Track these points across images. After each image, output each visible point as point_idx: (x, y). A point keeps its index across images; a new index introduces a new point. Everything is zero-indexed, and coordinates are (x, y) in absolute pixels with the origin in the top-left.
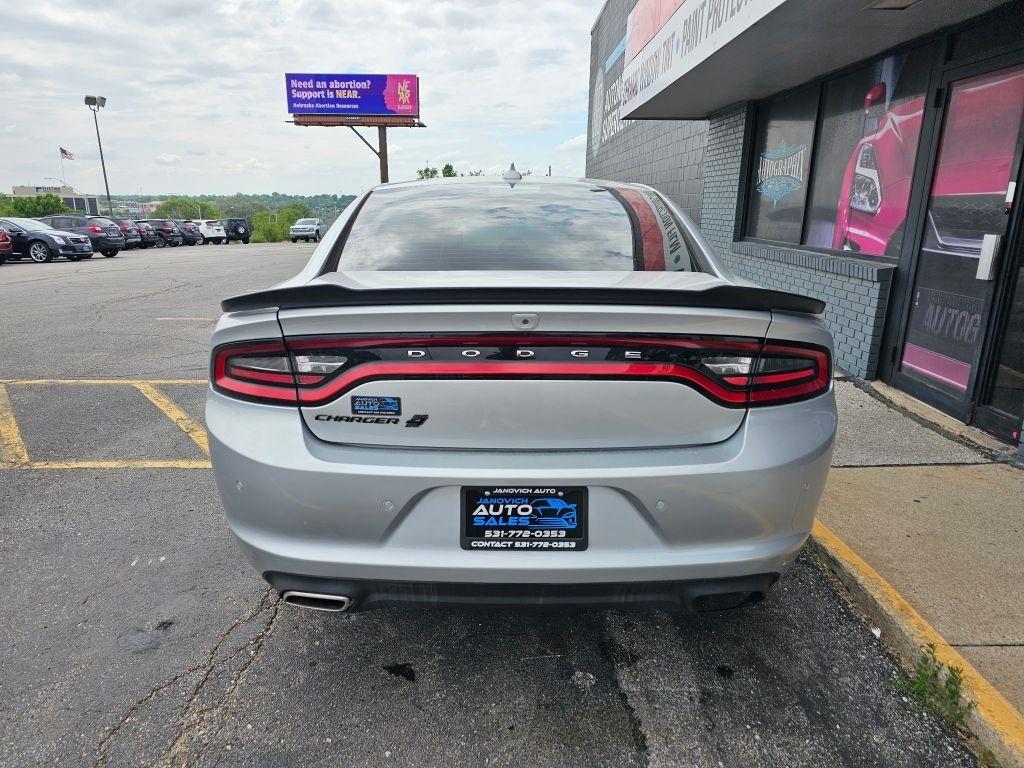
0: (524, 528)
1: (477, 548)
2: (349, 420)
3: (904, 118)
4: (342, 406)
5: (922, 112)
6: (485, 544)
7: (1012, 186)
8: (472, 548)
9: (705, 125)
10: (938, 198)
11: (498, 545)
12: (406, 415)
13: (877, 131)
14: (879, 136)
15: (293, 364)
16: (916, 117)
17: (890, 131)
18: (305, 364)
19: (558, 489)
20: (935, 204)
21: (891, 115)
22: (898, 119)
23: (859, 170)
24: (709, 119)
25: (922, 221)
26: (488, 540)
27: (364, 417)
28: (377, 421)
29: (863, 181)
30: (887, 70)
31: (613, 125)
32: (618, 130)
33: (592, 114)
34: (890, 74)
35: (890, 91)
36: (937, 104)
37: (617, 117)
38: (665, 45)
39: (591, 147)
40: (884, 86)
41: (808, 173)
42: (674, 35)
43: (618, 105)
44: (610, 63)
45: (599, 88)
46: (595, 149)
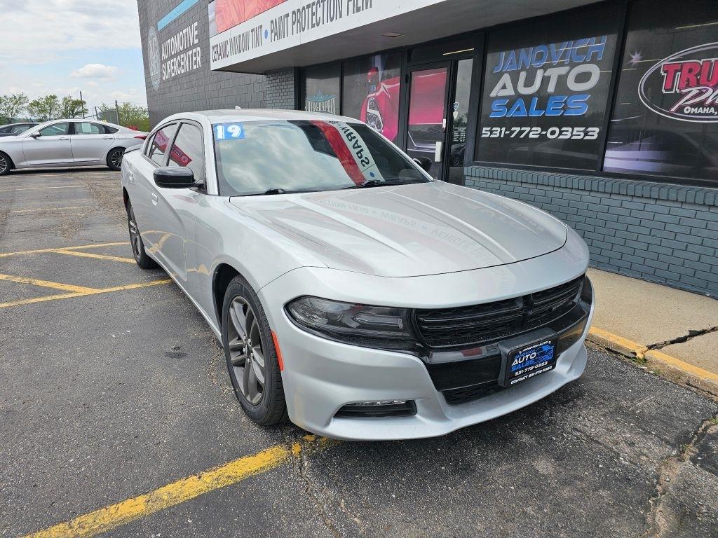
3: (390, 86)
5: (399, 84)
7: (445, 120)
9: (262, 78)
10: (412, 126)
13: (376, 92)
14: (378, 94)
16: (395, 87)
17: (383, 92)
20: (410, 129)
21: (383, 84)
22: (387, 87)
23: (368, 110)
24: (265, 74)
25: (405, 137)
29: (372, 116)
30: (378, 61)
31: (173, 69)
32: (179, 73)
33: (147, 58)
34: (380, 63)
35: (380, 73)
36: (406, 82)
37: (177, 64)
38: (252, 31)
39: (151, 82)
40: (377, 70)
41: (338, 111)
42: (261, 27)
43: (176, 55)
44: (162, 24)
45: (153, 41)
46: (156, 84)
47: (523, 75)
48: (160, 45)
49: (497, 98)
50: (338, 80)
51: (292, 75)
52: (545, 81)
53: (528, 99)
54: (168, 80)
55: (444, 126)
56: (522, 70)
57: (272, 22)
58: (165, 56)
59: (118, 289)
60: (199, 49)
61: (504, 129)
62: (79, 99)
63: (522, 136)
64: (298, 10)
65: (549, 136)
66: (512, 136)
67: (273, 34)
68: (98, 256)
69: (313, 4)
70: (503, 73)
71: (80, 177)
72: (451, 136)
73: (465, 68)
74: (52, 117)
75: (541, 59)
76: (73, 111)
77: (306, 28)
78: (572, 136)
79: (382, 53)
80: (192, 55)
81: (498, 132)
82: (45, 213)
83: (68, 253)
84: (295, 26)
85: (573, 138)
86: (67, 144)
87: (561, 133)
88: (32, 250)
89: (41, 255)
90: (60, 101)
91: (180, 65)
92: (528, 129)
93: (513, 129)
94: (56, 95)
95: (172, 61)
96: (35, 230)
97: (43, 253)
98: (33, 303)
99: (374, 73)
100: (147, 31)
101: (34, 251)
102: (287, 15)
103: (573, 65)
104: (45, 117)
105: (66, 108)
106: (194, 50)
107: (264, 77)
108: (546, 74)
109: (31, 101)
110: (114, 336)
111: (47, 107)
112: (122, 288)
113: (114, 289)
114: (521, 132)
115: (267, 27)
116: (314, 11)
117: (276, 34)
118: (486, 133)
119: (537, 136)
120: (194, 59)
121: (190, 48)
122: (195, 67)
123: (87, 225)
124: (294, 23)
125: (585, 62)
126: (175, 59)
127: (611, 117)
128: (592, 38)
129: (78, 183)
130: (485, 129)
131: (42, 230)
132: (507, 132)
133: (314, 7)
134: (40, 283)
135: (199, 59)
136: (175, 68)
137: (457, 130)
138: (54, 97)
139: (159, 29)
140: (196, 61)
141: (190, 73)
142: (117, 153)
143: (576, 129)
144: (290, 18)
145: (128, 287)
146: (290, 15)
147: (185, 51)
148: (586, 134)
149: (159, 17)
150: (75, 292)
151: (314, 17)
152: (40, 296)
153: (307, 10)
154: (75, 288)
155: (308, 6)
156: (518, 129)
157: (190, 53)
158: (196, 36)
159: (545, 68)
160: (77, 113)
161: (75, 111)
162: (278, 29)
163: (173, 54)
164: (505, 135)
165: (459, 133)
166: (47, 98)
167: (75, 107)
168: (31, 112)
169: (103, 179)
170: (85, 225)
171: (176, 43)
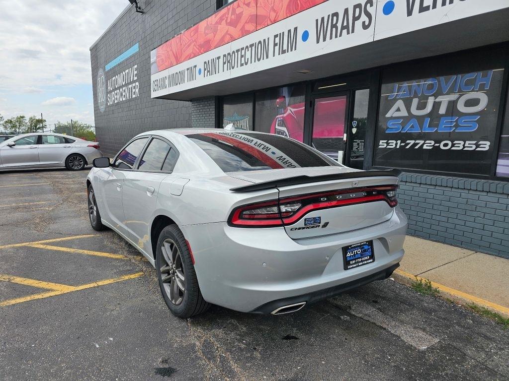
0: (359, 258)
1: (350, 269)
2: (303, 228)
3: (296, 110)
4: (301, 223)
5: (304, 108)
6: (351, 266)
7: (345, 135)
8: (348, 269)
9: (188, 103)
10: (316, 138)
11: (355, 266)
12: (322, 223)
15: (279, 209)
16: (301, 110)
17: (290, 114)
18: (283, 209)
19: (366, 242)
20: (314, 141)
21: (289, 108)
22: (293, 110)
23: (277, 127)
24: (191, 101)
26: (352, 264)
27: (308, 226)
28: (313, 227)
29: (280, 132)
30: (285, 91)
31: (116, 97)
32: (121, 100)
33: (96, 90)
34: (287, 93)
35: (287, 99)
36: (311, 106)
37: (120, 94)
38: (188, 69)
39: (98, 107)
40: (284, 97)
41: (252, 128)
42: (195, 66)
43: (119, 88)
44: (109, 67)
45: (101, 78)
46: (102, 108)
47: (415, 102)
48: (107, 81)
49: (392, 118)
50: (250, 105)
51: (214, 101)
52: (437, 105)
53: (420, 119)
54: (112, 105)
55: (345, 139)
56: (415, 97)
57: (205, 63)
58: (110, 88)
59: (92, 285)
60: (137, 84)
61: (399, 142)
62: (41, 118)
63: (417, 147)
64: (229, 54)
65: (442, 147)
66: (408, 147)
67: (206, 72)
68: (68, 250)
69: (242, 49)
70: (398, 100)
71: (45, 176)
72: (351, 147)
73: (362, 96)
74: (20, 130)
75: (432, 89)
76: (36, 127)
77: (236, 66)
78: (464, 147)
79: (289, 86)
80: (132, 88)
81: (393, 144)
82: (19, 208)
83: (42, 246)
84: (225, 66)
85: (466, 149)
86: (35, 152)
87: (453, 145)
88: (10, 244)
89: (18, 249)
90: (27, 120)
91: (122, 95)
92: (422, 142)
93: (408, 142)
94: (24, 115)
95: (116, 92)
96: (12, 224)
97: (20, 247)
98: (13, 305)
99: (283, 99)
100: (97, 72)
101: (12, 245)
102: (219, 58)
103: (461, 93)
104: (15, 131)
105: (31, 124)
106: (134, 85)
107: (190, 103)
108: (437, 100)
109: (5, 120)
110: (97, 346)
111: (17, 124)
112: (96, 285)
113: (88, 286)
114: (415, 144)
115: (201, 66)
116: (243, 53)
117: (208, 71)
118: (382, 144)
119: (431, 148)
120: (134, 90)
121: (131, 83)
122: (134, 96)
123: (55, 219)
124: (224, 63)
125: (473, 91)
126: (118, 91)
127: (501, 133)
128: (479, 73)
129: (43, 181)
130: (381, 141)
131: (17, 224)
132: (403, 144)
133: (243, 51)
134: (18, 280)
135: (137, 90)
136: (118, 97)
137: (356, 142)
138: (23, 117)
139: (106, 70)
140: (135, 92)
141: (130, 100)
142: (74, 158)
143: (467, 142)
144: (221, 60)
145: (100, 283)
146: (222, 57)
147: (126, 85)
148: (478, 146)
149: (107, 62)
150: (52, 290)
151: (243, 59)
152: (20, 296)
153: (236, 54)
154: (51, 285)
155: (238, 51)
156: (412, 142)
157: (130, 86)
158: (136, 75)
159: (436, 95)
160: (39, 128)
161: (38, 126)
162: (210, 67)
163: (117, 87)
164: (400, 146)
165: (358, 144)
166: (18, 118)
167: (37, 124)
168: (5, 127)
169: (63, 178)
170: (53, 219)
171: (120, 79)
